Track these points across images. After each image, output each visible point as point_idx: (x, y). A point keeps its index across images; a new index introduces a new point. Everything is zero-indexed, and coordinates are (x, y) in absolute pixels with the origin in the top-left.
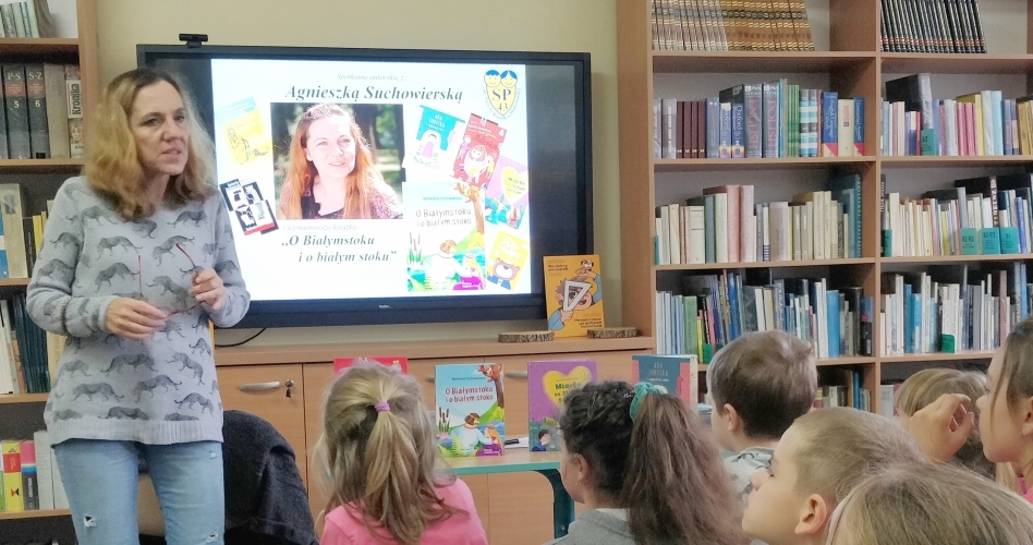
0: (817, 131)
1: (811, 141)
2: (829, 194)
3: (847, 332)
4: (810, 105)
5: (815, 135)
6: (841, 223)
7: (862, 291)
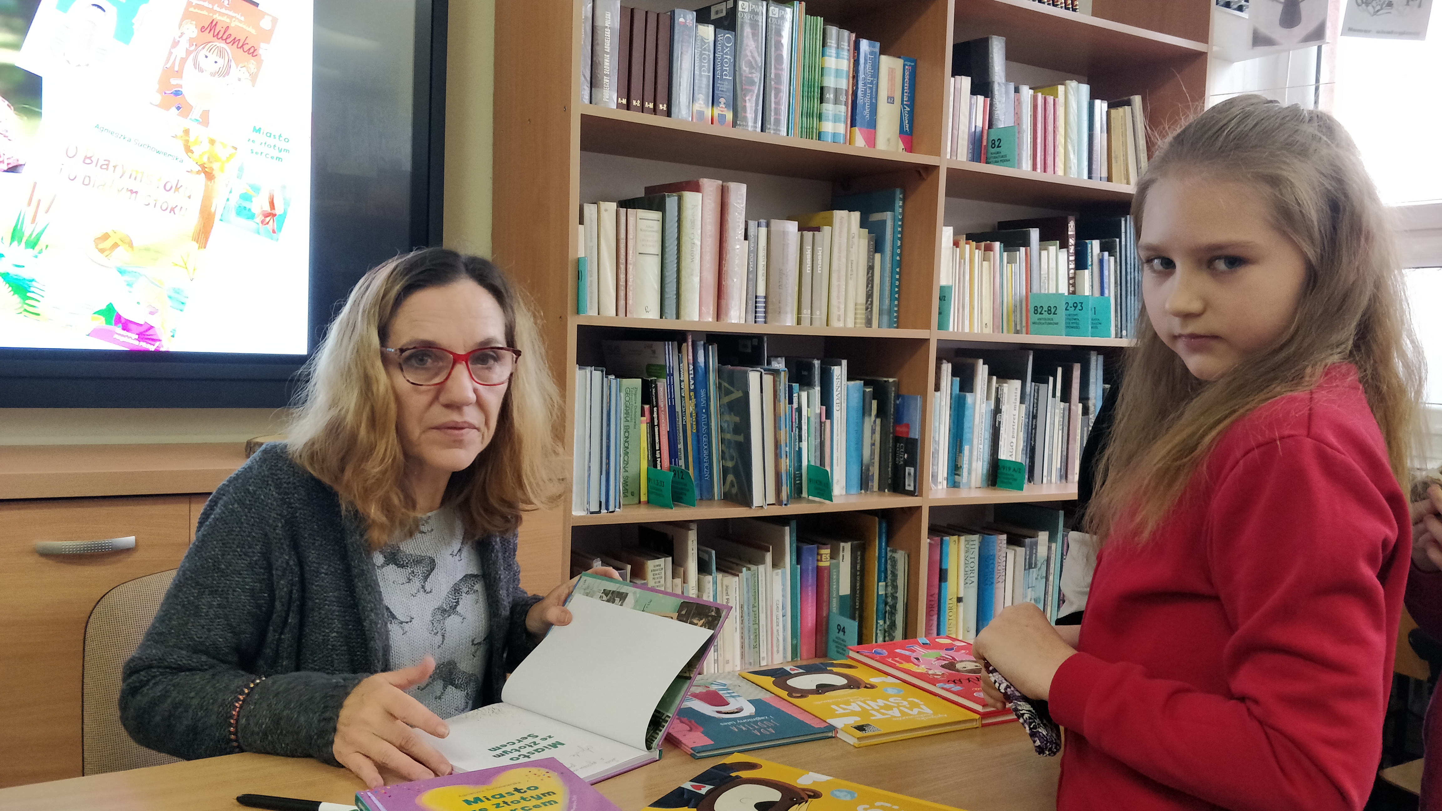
0: (846, 104)
1: (836, 119)
2: (856, 216)
3: (872, 453)
4: (837, 57)
5: (843, 110)
6: (871, 268)
7: (897, 385)
